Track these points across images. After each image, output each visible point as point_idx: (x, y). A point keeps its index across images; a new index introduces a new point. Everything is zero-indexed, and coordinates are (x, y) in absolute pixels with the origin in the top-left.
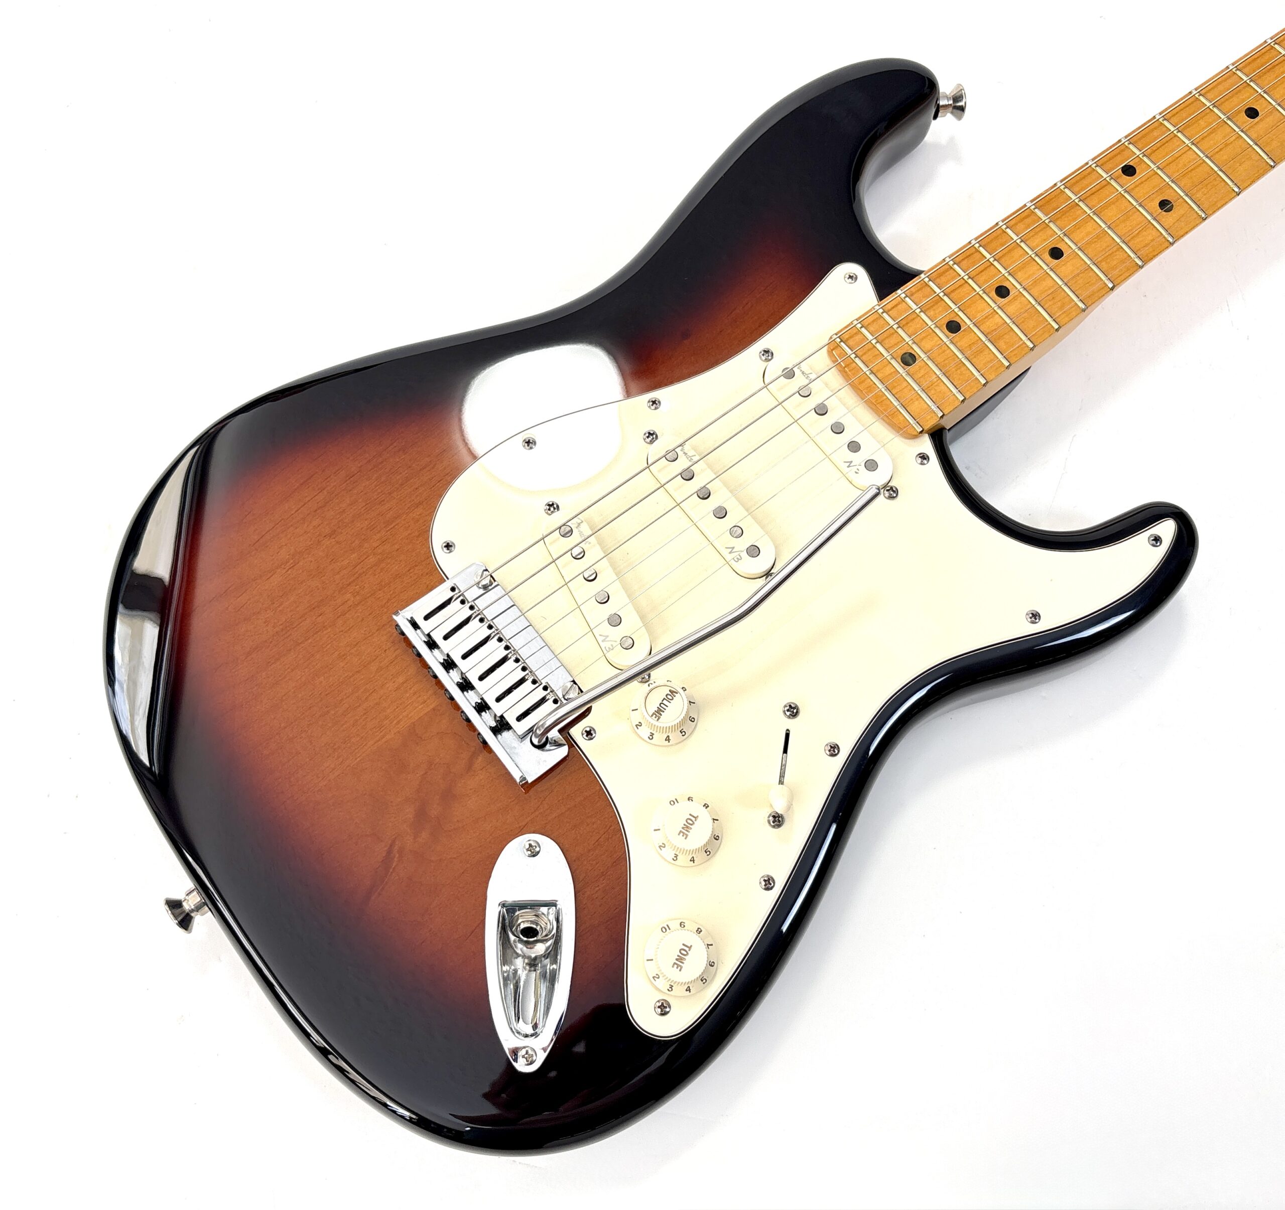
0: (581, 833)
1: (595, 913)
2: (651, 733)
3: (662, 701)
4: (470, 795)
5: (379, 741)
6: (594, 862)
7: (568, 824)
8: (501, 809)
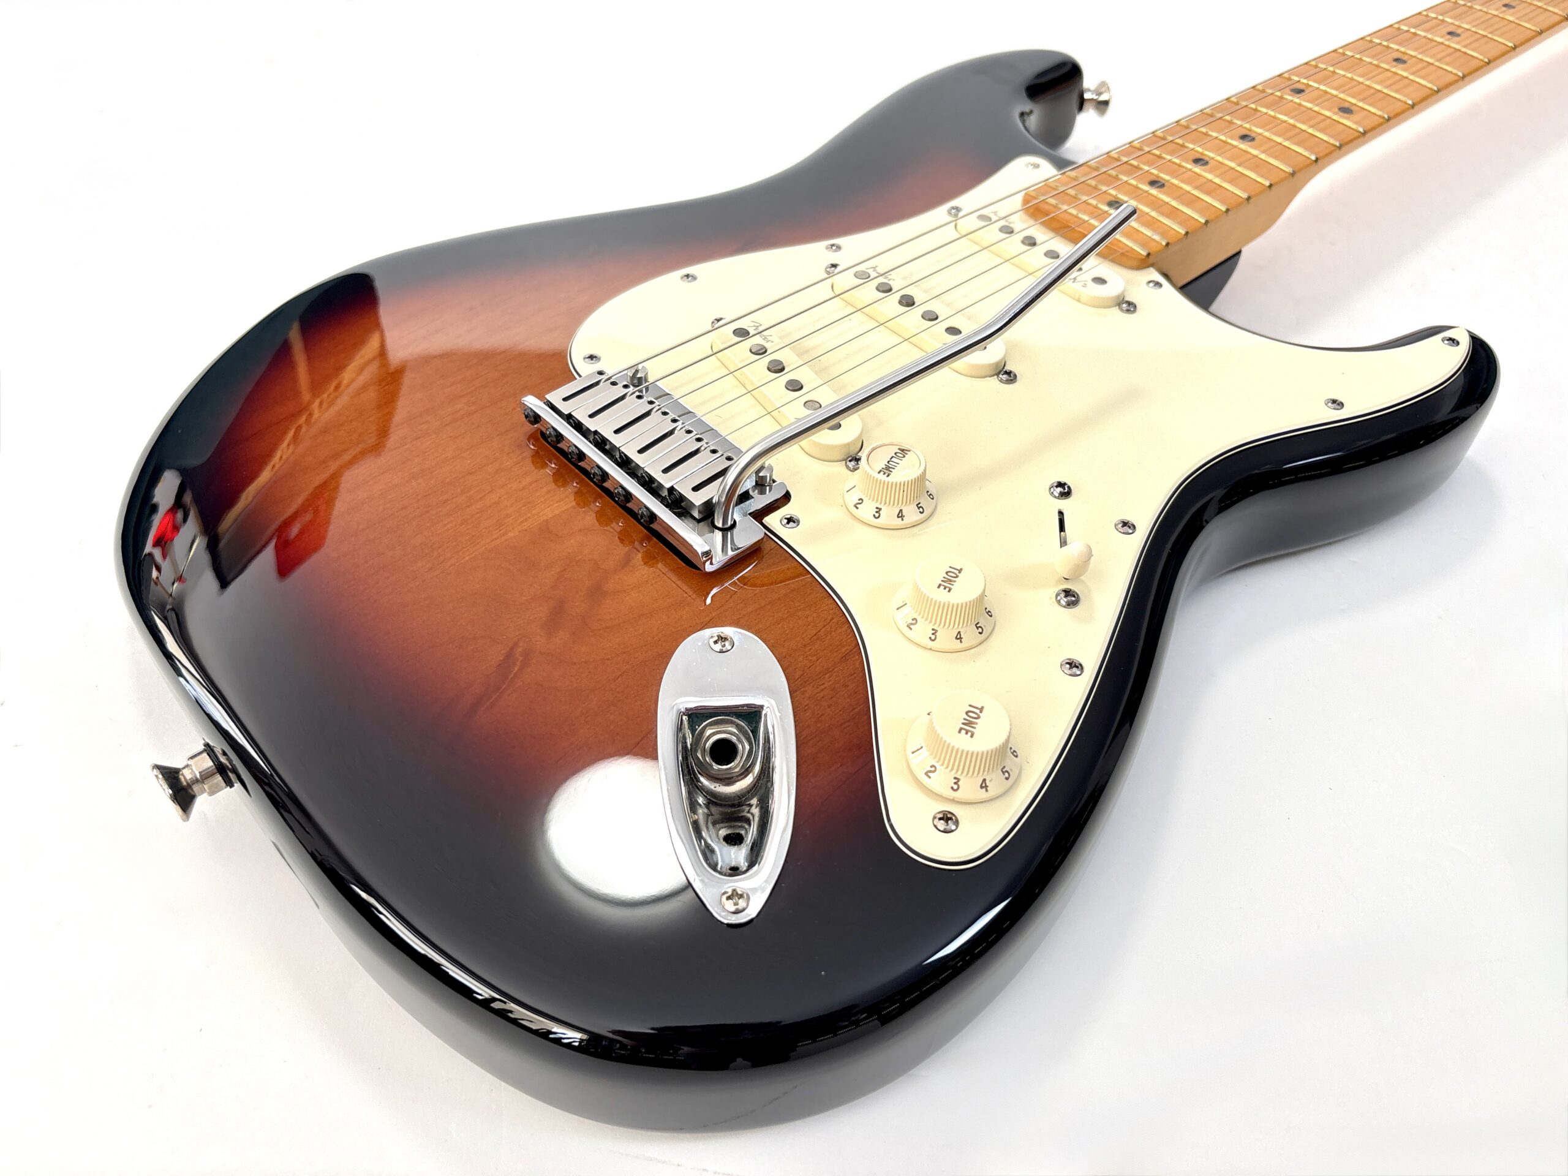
0: (791, 627)
1: (822, 715)
2: (877, 508)
3: (891, 459)
4: (627, 591)
5: (496, 539)
6: (815, 658)
7: (771, 618)
8: (673, 605)
